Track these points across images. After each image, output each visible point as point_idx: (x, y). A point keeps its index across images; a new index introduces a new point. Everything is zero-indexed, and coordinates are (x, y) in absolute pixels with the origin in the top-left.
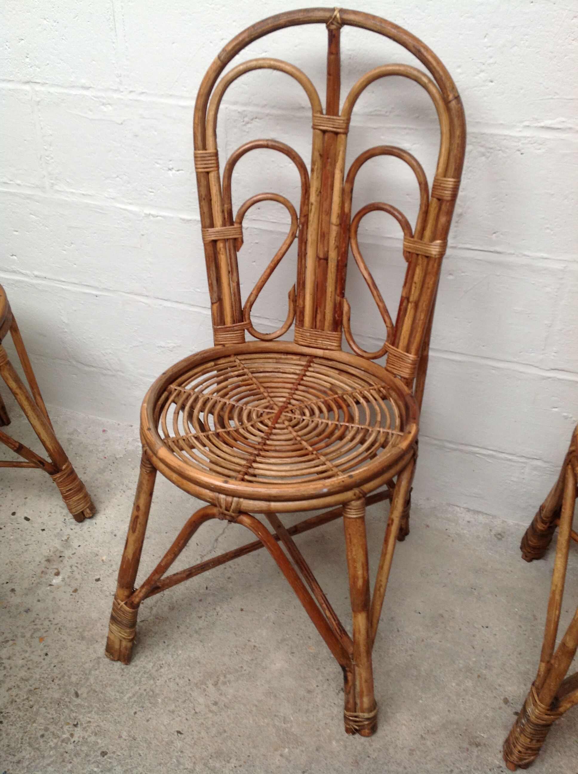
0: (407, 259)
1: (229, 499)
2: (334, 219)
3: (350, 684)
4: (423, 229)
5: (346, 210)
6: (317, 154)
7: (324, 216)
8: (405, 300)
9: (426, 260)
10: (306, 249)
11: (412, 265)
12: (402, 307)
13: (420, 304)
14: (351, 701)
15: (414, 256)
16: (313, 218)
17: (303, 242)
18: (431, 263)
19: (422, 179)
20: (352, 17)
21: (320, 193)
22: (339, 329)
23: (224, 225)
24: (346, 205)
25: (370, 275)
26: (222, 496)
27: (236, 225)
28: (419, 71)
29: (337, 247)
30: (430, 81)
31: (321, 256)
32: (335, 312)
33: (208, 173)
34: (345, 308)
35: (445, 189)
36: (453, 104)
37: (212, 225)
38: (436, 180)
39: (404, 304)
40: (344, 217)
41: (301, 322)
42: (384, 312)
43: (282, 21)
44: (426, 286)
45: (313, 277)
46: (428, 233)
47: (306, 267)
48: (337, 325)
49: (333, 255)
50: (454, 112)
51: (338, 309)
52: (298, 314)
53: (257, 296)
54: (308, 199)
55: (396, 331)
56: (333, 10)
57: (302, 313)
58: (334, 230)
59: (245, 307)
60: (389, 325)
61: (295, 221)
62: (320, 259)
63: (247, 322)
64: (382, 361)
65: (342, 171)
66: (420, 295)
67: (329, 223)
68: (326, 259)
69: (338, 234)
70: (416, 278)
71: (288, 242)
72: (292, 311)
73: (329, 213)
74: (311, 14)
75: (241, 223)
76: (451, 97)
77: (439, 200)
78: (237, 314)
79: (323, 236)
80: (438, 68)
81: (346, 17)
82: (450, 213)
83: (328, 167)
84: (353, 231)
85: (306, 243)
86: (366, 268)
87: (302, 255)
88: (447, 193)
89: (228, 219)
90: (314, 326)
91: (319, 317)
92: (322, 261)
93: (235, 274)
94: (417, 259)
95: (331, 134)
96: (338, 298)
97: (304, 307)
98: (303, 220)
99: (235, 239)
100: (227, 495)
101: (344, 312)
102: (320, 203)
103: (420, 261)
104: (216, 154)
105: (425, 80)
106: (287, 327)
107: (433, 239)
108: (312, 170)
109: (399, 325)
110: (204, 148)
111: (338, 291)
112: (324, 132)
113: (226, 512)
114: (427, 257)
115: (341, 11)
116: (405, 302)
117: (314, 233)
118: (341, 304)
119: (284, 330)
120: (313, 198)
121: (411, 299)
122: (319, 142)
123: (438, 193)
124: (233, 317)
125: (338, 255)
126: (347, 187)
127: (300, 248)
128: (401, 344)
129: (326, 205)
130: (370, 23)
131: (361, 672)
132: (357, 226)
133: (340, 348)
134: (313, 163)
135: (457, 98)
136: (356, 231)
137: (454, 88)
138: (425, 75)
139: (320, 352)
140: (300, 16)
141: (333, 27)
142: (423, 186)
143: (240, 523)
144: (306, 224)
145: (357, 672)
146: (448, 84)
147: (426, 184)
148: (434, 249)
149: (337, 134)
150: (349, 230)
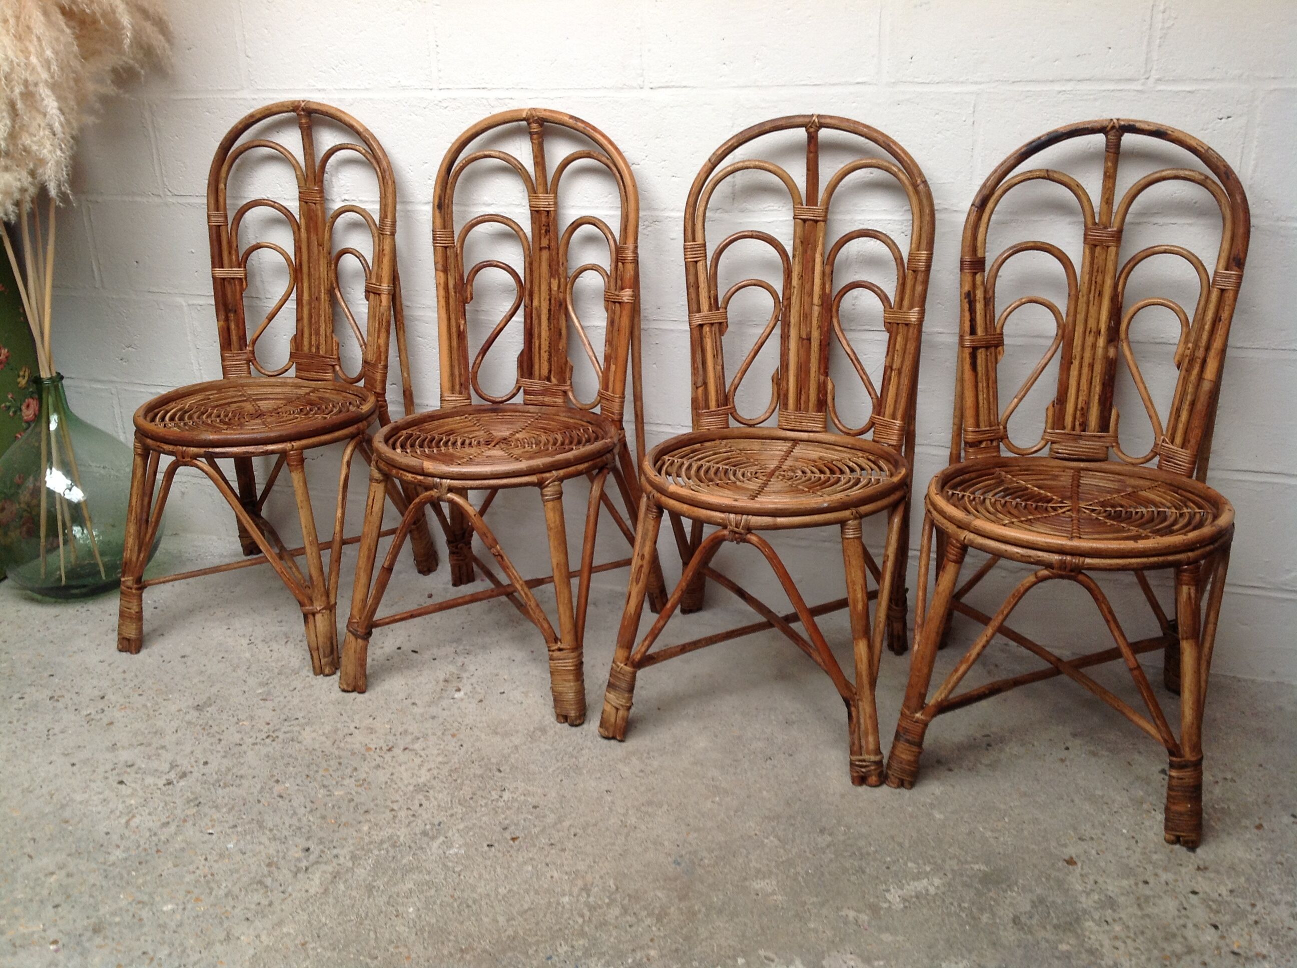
0: (889, 331)
1: (739, 517)
2: (816, 300)
3: (855, 720)
4: (902, 300)
5: (827, 291)
6: (798, 241)
7: (806, 298)
8: (888, 369)
9: (906, 328)
10: (788, 331)
11: (893, 334)
12: (887, 377)
13: (904, 370)
14: (856, 742)
15: (895, 325)
16: (795, 300)
17: (786, 325)
18: (911, 330)
19: (897, 255)
20: (828, 121)
21: (801, 277)
22: (824, 409)
23: (710, 310)
24: (827, 286)
25: (852, 350)
26: (732, 516)
27: (721, 310)
28: (889, 163)
29: (819, 327)
30: (900, 170)
31: (804, 336)
32: (819, 391)
33: (696, 262)
34: (830, 386)
35: (919, 261)
36: (921, 186)
37: (699, 311)
38: (910, 254)
39: (888, 373)
40: (824, 297)
41: (786, 406)
42: (869, 385)
43: (767, 127)
44: (907, 351)
45: (796, 359)
46: (906, 303)
47: (789, 349)
48: (822, 405)
49: (815, 335)
50: (922, 194)
51: (822, 389)
52: (782, 397)
53: (741, 379)
54: (791, 283)
55: (881, 401)
56: (812, 115)
57: (786, 396)
58: (816, 310)
59: (730, 390)
60: (873, 396)
61: (777, 304)
62: (803, 339)
63: (732, 405)
64: (869, 436)
65: (822, 255)
66: (902, 362)
67: (812, 304)
68: (809, 339)
69: (821, 315)
70: (898, 347)
71: (771, 325)
72: (776, 394)
73: (811, 294)
74: (792, 120)
75: (726, 308)
76: (919, 181)
77: (914, 271)
78: (721, 397)
79: (805, 317)
80: (906, 158)
81: (823, 121)
82: (926, 282)
83: (809, 252)
84: (834, 310)
85: (789, 325)
86: (849, 345)
87: (785, 338)
88: (922, 265)
89: (714, 304)
90: (798, 408)
91: (803, 398)
92: (805, 341)
93: (720, 357)
94: (898, 329)
95: (811, 222)
96: (822, 378)
97: (787, 390)
98: (785, 303)
99: (720, 323)
100: (736, 513)
101: (829, 391)
102: (802, 286)
103: (901, 330)
104: (704, 245)
105: (895, 169)
106: (770, 411)
107: (911, 307)
108: (794, 256)
109: (884, 394)
110: (694, 240)
111: (822, 371)
112: (804, 221)
113: (736, 529)
114: (907, 325)
115: (819, 116)
116: (889, 370)
117: (797, 316)
118: (825, 384)
119: (768, 414)
120: (795, 282)
121: (894, 367)
122: (799, 230)
123: (913, 265)
124: (717, 401)
125: (821, 335)
126: (828, 269)
127: (783, 330)
128: (887, 413)
129: (807, 287)
130: (843, 125)
131: (864, 707)
132: (838, 306)
133: (826, 429)
134: (794, 249)
135: (925, 182)
136: (837, 311)
137: (921, 174)
138: (894, 165)
139: (804, 435)
140: (783, 123)
141: (812, 130)
142: (899, 261)
143: (749, 542)
144: (788, 307)
145: (861, 709)
146: (915, 172)
147: (902, 258)
148: (913, 316)
149: (816, 222)
150: (831, 310)
